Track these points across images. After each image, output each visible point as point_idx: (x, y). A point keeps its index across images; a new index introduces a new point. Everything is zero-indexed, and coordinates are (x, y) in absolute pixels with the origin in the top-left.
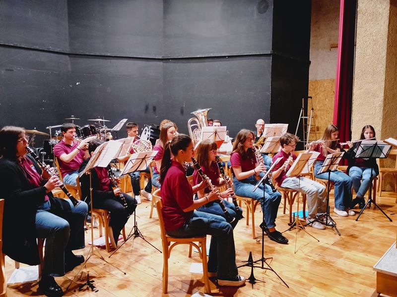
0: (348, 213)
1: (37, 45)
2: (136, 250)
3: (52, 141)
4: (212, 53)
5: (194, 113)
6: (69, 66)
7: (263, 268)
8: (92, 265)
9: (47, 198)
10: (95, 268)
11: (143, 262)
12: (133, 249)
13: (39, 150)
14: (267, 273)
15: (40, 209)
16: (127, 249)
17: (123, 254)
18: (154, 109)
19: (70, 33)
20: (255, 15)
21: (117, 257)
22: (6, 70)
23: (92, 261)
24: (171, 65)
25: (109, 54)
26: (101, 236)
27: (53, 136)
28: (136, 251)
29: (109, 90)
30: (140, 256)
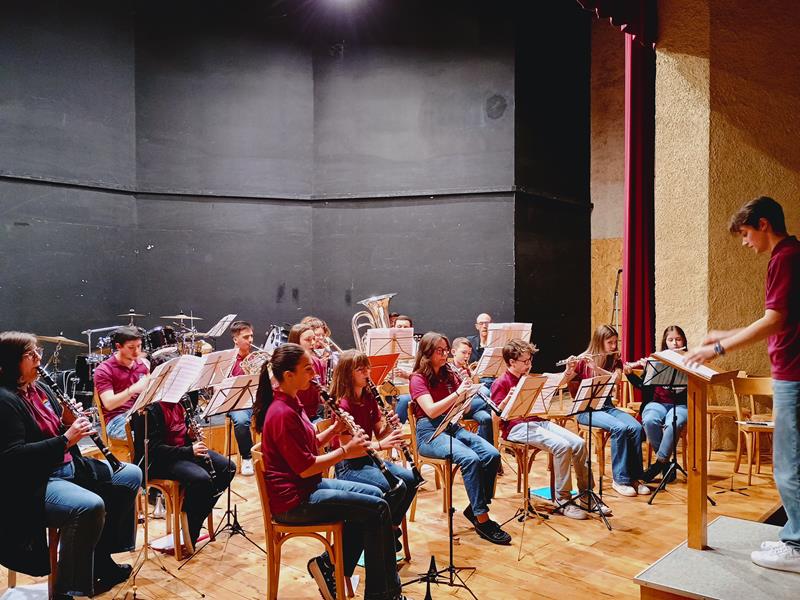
0: (636, 489)
1: (75, 177)
2: (231, 556)
3: (92, 357)
4: (402, 189)
5: (363, 302)
6: (135, 215)
7: (451, 584)
8: (146, 582)
9: (68, 457)
10: (151, 587)
11: (238, 576)
12: (225, 554)
13: (67, 374)
14: (459, 594)
15: (55, 476)
16: (214, 556)
17: (204, 563)
18: (295, 293)
19: (137, 154)
20: (483, 121)
21: (192, 569)
22: (15, 224)
23: (148, 575)
24: (327, 212)
25: (211, 193)
26: (169, 533)
27: (95, 349)
28: (230, 559)
29: (208, 258)
30: (235, 567)
